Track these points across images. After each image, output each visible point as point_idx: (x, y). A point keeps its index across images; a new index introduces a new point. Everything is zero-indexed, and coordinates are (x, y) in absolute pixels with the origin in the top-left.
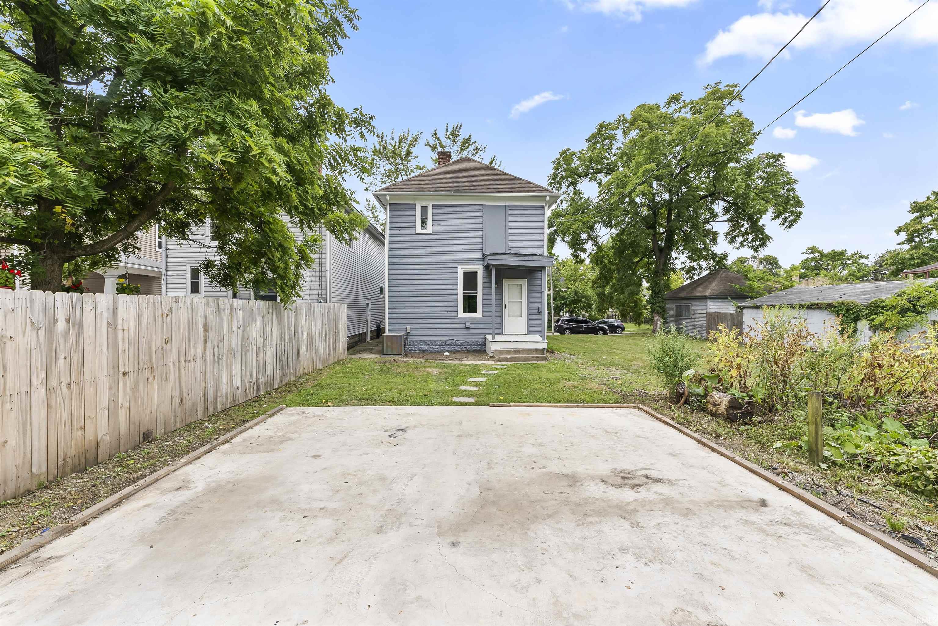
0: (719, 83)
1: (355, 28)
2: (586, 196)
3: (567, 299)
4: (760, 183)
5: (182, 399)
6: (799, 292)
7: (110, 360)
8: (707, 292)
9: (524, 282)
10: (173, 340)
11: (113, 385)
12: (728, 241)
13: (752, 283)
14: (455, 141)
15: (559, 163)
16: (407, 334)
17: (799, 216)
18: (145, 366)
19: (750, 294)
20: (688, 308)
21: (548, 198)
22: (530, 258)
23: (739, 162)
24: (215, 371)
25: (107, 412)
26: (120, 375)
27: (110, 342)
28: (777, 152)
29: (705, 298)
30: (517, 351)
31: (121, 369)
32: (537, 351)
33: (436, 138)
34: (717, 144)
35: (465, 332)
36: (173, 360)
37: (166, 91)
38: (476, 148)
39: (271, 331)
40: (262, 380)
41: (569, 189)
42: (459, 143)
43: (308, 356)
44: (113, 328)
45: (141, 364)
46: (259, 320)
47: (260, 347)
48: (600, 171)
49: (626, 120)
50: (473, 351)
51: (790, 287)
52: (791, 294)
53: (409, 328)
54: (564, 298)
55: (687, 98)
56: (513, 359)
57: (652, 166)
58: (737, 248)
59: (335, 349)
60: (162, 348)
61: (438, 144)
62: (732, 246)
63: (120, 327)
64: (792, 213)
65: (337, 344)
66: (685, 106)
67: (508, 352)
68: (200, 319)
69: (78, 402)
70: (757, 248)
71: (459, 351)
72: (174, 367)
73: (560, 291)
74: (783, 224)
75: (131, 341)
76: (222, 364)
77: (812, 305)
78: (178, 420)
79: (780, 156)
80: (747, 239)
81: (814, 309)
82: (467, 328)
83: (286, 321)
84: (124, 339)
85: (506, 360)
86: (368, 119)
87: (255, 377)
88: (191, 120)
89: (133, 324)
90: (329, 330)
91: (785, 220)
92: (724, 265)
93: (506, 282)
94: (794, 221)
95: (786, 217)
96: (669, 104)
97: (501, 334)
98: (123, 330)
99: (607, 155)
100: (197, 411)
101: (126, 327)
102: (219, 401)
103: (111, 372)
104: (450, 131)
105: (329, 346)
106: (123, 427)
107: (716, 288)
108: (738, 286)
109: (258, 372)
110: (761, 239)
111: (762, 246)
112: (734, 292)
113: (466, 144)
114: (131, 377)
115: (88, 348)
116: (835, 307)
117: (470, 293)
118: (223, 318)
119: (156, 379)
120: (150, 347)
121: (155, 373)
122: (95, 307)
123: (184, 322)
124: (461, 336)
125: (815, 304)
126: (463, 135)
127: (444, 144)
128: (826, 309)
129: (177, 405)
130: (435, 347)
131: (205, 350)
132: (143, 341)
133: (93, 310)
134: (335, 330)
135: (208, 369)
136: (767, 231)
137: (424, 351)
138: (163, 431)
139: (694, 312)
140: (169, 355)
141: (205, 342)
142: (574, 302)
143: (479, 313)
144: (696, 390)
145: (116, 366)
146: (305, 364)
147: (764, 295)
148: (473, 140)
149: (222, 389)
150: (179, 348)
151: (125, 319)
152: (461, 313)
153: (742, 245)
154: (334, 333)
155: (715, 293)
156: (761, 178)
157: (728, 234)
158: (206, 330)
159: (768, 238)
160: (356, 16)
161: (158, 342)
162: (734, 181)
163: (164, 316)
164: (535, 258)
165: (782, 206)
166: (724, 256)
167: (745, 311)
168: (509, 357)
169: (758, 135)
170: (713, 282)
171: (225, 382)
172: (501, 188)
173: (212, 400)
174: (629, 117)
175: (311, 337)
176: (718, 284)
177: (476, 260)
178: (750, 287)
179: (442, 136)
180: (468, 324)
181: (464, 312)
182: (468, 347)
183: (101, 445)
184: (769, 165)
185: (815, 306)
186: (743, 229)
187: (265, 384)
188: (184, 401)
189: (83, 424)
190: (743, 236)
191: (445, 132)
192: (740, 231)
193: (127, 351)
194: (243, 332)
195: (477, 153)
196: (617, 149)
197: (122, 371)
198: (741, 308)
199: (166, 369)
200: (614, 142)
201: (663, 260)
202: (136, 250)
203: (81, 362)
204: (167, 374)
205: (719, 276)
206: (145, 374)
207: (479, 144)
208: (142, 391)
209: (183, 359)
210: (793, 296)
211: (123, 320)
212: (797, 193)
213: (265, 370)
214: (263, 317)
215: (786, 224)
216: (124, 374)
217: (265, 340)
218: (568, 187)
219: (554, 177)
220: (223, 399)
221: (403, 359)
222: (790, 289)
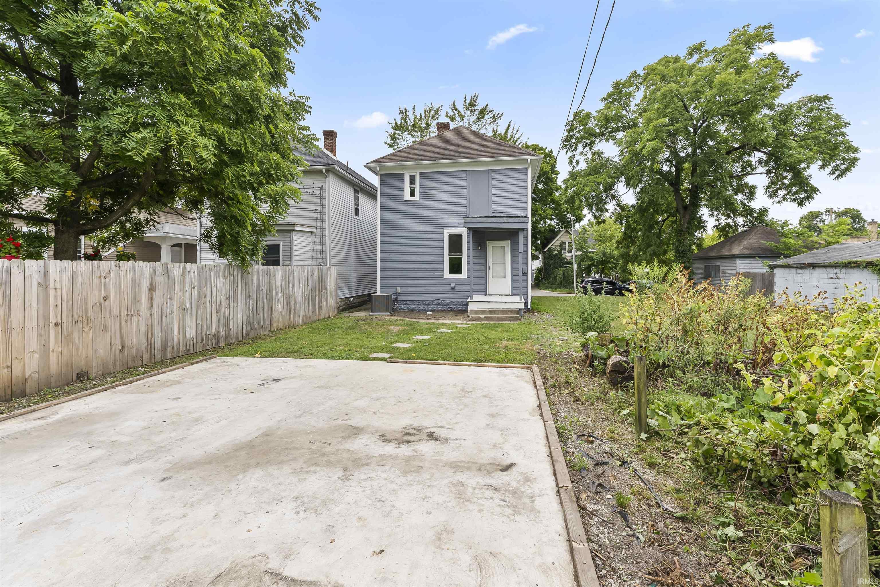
0: (748, 26)
1: (316, 18)
2: (606, 155)
3: (594, 259)
4: (802, 130)
5: (123, 347)
6: (843, 249)
7: (41, 312)
8: (736, 251)
9: (508, 244)
10: (113, 299)
11: (43, 333)
12: (768, 194)
13: (787, 240)
14: (472, 111)
15: (572, 125)
16: (397, 294)
17: (854, 163)
18: (81, 319)
19: (785, 252)
20: (717, 268)
21: (529, 161)
22: (506, 220)
23: (773, 109)
24: (164, 325)
25: (36, 355)
26: (52, 325)
27: (41, 298)
28: (821, 94)
29: (733, 257)
30: (492, 312)
31: (53, 320)
32: (512, 311)
33: (455, 109)
34: (737, 91)
35: (451, 293)
36: (113, 314)
37: (115, 93)
38: (494, 116)
39: (235, 291)
40: (223, 334)
41: (585, 150)
42: (477, 113)
43: (284, 313)
44: (44, 287)
45: (76, 317)
46: (220, 282)
47: (220, 305)
48: (617, 130)
49: (639, 76)
50: (459, 311)
51: (834, 243)
52: (833, 251)
53: (398, 288)
54: (592, 259)
55: (709, 46)
56: (487, 319)
57: (666, 120)
58: (779, 202)
59: (320, 307)
60: (100, 305)
61: (457, 115)
62: (772, 200)
63: (52, 286)
64: (844, 160)
65: (324, 303)
66: (707, 55)
67: (483, 312)
68: (145, 280)
69: (5, 346)
70: (802, 201)
71: (445, 310)
72: (114, 319)
73: (588, 252)
74: (834, 173)
75: (64, 297)
76: (173, 318)
77: (849, 263)
78: (118, 364)
79: (826, 97)
80: (790, 191)
81: (852, 267)
82: (453, 288)
83: (255, 282)
84: (56, 297)
85: (479, 319)
86: (304, 100)
87: (214, 330)
88: (131, 115)
89: (66, 283)
90: (313, 290)
91: (836, 168)
92: (763, 221)
93: (489, 245)
94: (847, 169)
95: (838, 166)
96: (690, 54)
97: (485, 294)
98: (56, 289)
99: (624, 112)
100: (141, 357)
101: (58, 286)
102: (169, 349)
103: (41, 323)
104: (468, 101)
105: (314, 305)
106: (54, 367)
107: (747, 246)
108: (773, 244)
109: (218, 326)
110: (806, 191)
111: (807, 198)
112: (769, 250)
113: (483, 113)
114: (64, 327)
115: (16, 304)
116: (877, 266)
117: (456, 255)
118: (174, 279)
119: (93, 329)
120: (86, 303)
121: (92, 324)
122: (24, 271)
123: (126, 281)
124: (447, 297)
125: (854, 262)
126: (480, 105)
127: (463, 114)
128: (866, 267)
129: (118, 352)
130: (423, 306)
131: (151, 306)
132: (77, 298)
133: (22, 273)
134: (322, 290)
135: (156, 322)
136: (812, 182)
137: (412, 310)
138: (100, 373)
139: (723, 272)
140: (108, 310)
141: (151, 299)
142: (602, 262)
143: (464, 275)
144: (600, 352)
145: (46, 318)
146: (280, 320)
147: (804, 252)
148: (490, 108)
149: (172, 340)
150: (120, 304)
151: (58, 279)
152: (447, 274)
153: (784, 198)
154: (320, 293)
155: (746, 251)
156: (801, 124)
157: (767, 188)
158: (152, 289)
159: (815, 190)
160: (316, 8)
161: (95, 298)
162: (763, 130)
163: (102, 279)
164: (510, 220)
165: (828, 153)
166: (764, 212)
167: (775, 271)
168: (482, 316)
169: (796, 77)
170: (745, 240)
171: (176, 333)
172: (484, 153)
173: (160, 348)
174: (642, 73)
175: (288, 297)
176: (751, 241)
177: (459, 223)
178: (786, 244)
179: (460, 107)
180: (453, 285)
181: (451, 272)
182: (453, 307)
183: (29, 381)
184: (811, 110)
185: (853, 265)
186: (786, 181)
187: (228, 336)
188: (126, 349)
189: (9, 364)
190: (786, 188)
191: (463, 103)
192: (783, 183)
193: (60, 306)
194: (199, 292)
195: (495, 120)
196: (636, 105)
197: (54, 322)
198: (772, 267)
199: (105, 321)
200: (631, 99)
201: (687, 217)
202: (155, 224)
203: (9, 314)
204: (105, 326)
205: (753, 233)
206: (80, 325)
207: (496, 111)
208: (76, 339)
209: (124, 313)
210: (834, 254)
211: (55, 281)
212: (847, 138)
213: (227, 324)
214: (225, 278)
215: (837, 173)
216: (56, 325)
217: (227, 298)
218: (584, 147)
219: (568, 139)
220: (173, 347)
221: (388, 318)
222: (835, 246)
